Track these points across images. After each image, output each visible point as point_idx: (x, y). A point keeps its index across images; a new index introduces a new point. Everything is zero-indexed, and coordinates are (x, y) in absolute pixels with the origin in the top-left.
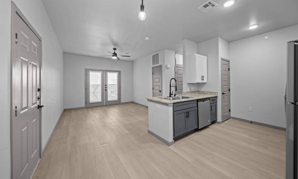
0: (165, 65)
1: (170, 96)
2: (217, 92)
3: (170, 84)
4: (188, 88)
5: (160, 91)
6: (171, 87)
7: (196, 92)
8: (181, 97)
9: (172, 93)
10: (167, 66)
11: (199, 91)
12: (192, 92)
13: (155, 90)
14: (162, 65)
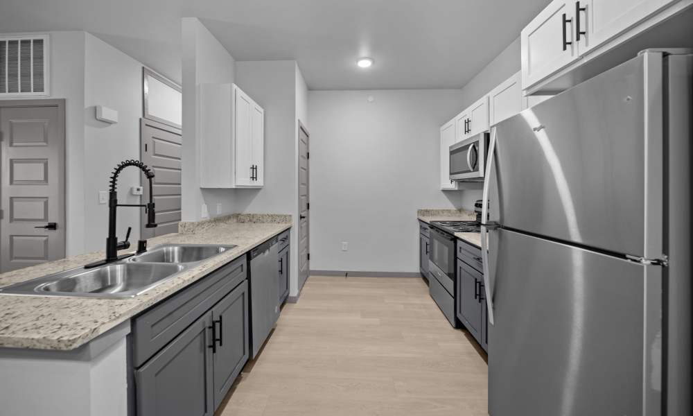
0: (88, 104)
1: (112, 258)
2: (290, 216)
3: (113, 195)
4: (204, 208)
5: (52, 227)
6: (118, 208)
7: (229, 217)
8: (176, 249)
9: (121, 238)
10: (95, 110)
11: (237, 216)
12: (217, 220)
13: (12, 219)
14: (64, 100)
